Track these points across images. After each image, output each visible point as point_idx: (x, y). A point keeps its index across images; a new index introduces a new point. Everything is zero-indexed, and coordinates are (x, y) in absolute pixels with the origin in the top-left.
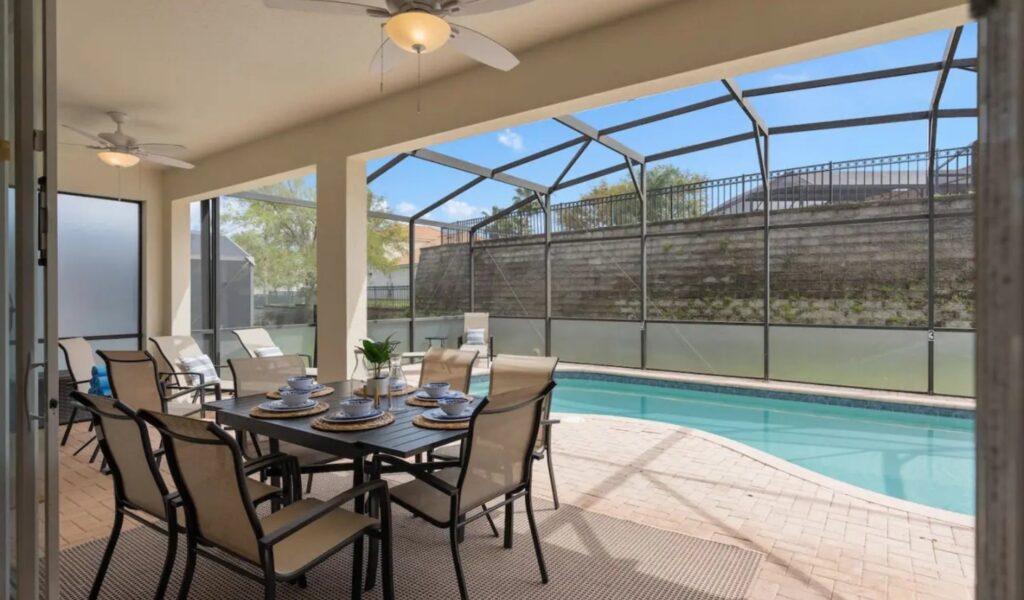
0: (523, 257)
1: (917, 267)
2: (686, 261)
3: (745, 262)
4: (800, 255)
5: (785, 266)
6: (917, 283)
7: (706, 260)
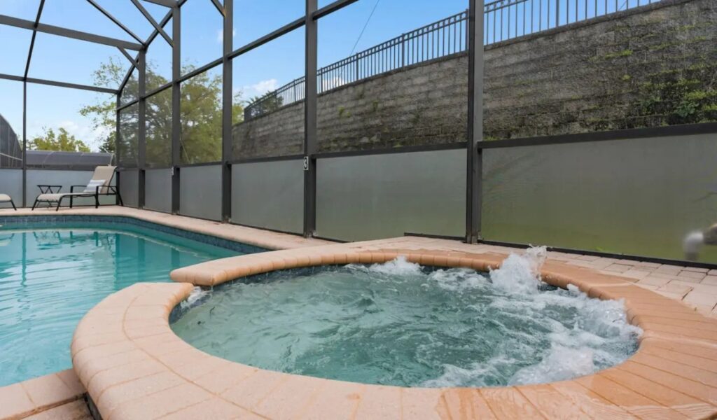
0: (269, 130)
1: (519, 113)
2: (352, 123)
3: (388, 119)
4: (427, 108)
5: (415, 121)
6: (517, 131)
7: (363, 121)
